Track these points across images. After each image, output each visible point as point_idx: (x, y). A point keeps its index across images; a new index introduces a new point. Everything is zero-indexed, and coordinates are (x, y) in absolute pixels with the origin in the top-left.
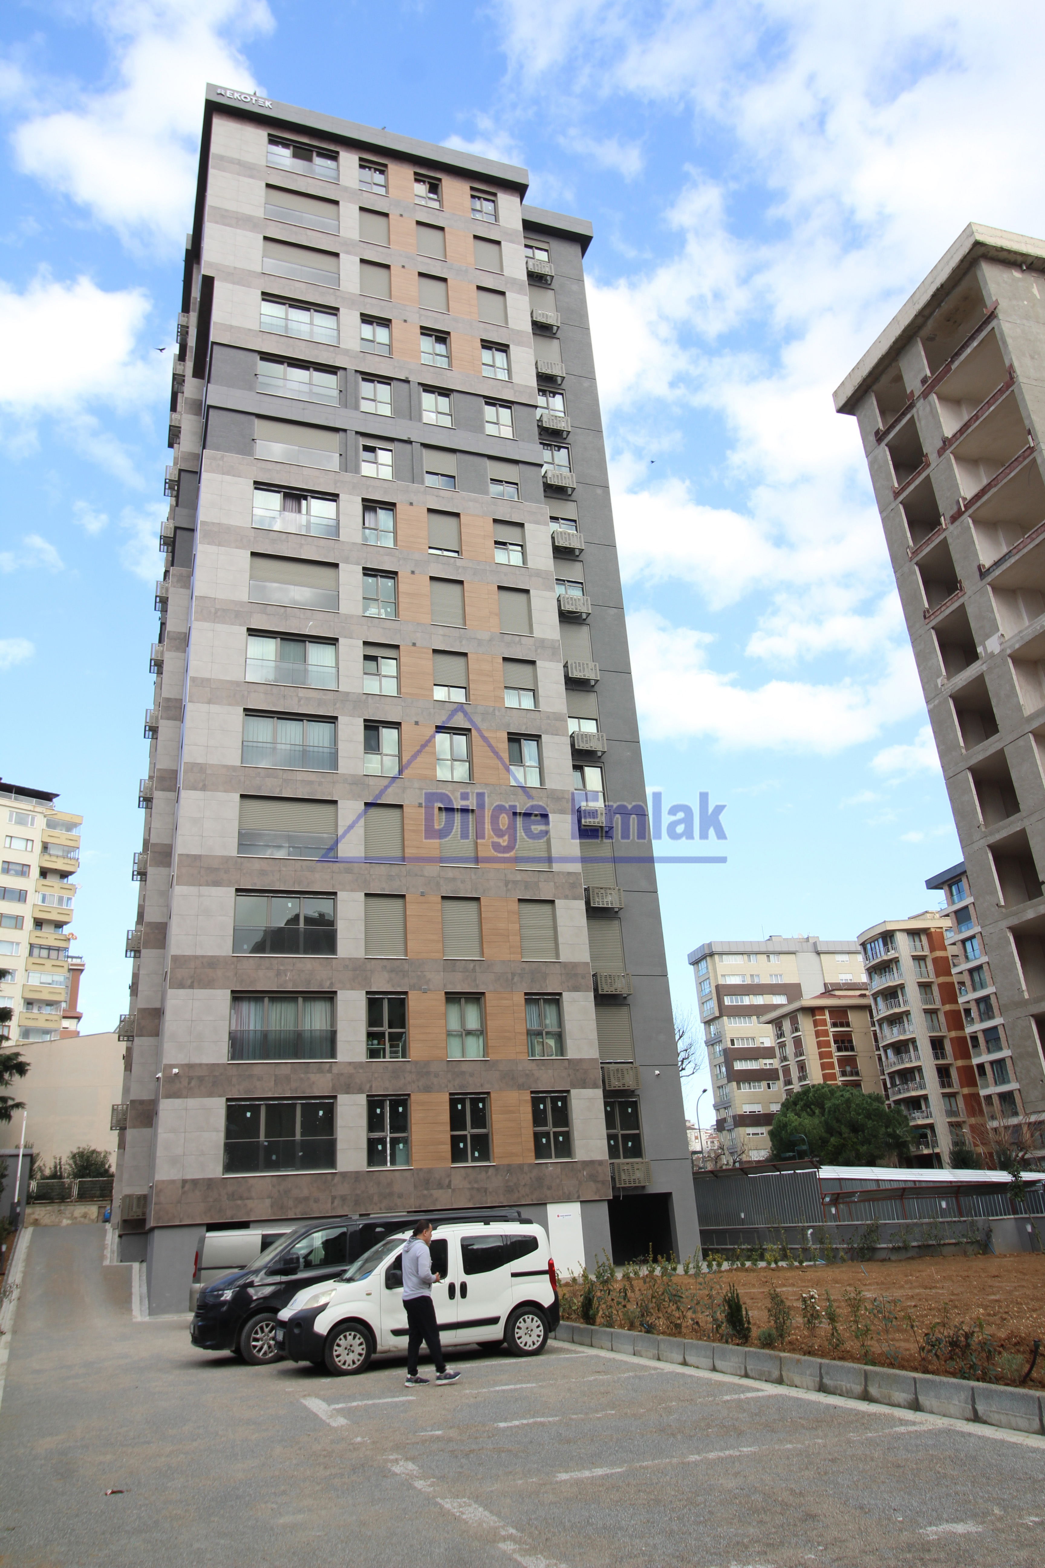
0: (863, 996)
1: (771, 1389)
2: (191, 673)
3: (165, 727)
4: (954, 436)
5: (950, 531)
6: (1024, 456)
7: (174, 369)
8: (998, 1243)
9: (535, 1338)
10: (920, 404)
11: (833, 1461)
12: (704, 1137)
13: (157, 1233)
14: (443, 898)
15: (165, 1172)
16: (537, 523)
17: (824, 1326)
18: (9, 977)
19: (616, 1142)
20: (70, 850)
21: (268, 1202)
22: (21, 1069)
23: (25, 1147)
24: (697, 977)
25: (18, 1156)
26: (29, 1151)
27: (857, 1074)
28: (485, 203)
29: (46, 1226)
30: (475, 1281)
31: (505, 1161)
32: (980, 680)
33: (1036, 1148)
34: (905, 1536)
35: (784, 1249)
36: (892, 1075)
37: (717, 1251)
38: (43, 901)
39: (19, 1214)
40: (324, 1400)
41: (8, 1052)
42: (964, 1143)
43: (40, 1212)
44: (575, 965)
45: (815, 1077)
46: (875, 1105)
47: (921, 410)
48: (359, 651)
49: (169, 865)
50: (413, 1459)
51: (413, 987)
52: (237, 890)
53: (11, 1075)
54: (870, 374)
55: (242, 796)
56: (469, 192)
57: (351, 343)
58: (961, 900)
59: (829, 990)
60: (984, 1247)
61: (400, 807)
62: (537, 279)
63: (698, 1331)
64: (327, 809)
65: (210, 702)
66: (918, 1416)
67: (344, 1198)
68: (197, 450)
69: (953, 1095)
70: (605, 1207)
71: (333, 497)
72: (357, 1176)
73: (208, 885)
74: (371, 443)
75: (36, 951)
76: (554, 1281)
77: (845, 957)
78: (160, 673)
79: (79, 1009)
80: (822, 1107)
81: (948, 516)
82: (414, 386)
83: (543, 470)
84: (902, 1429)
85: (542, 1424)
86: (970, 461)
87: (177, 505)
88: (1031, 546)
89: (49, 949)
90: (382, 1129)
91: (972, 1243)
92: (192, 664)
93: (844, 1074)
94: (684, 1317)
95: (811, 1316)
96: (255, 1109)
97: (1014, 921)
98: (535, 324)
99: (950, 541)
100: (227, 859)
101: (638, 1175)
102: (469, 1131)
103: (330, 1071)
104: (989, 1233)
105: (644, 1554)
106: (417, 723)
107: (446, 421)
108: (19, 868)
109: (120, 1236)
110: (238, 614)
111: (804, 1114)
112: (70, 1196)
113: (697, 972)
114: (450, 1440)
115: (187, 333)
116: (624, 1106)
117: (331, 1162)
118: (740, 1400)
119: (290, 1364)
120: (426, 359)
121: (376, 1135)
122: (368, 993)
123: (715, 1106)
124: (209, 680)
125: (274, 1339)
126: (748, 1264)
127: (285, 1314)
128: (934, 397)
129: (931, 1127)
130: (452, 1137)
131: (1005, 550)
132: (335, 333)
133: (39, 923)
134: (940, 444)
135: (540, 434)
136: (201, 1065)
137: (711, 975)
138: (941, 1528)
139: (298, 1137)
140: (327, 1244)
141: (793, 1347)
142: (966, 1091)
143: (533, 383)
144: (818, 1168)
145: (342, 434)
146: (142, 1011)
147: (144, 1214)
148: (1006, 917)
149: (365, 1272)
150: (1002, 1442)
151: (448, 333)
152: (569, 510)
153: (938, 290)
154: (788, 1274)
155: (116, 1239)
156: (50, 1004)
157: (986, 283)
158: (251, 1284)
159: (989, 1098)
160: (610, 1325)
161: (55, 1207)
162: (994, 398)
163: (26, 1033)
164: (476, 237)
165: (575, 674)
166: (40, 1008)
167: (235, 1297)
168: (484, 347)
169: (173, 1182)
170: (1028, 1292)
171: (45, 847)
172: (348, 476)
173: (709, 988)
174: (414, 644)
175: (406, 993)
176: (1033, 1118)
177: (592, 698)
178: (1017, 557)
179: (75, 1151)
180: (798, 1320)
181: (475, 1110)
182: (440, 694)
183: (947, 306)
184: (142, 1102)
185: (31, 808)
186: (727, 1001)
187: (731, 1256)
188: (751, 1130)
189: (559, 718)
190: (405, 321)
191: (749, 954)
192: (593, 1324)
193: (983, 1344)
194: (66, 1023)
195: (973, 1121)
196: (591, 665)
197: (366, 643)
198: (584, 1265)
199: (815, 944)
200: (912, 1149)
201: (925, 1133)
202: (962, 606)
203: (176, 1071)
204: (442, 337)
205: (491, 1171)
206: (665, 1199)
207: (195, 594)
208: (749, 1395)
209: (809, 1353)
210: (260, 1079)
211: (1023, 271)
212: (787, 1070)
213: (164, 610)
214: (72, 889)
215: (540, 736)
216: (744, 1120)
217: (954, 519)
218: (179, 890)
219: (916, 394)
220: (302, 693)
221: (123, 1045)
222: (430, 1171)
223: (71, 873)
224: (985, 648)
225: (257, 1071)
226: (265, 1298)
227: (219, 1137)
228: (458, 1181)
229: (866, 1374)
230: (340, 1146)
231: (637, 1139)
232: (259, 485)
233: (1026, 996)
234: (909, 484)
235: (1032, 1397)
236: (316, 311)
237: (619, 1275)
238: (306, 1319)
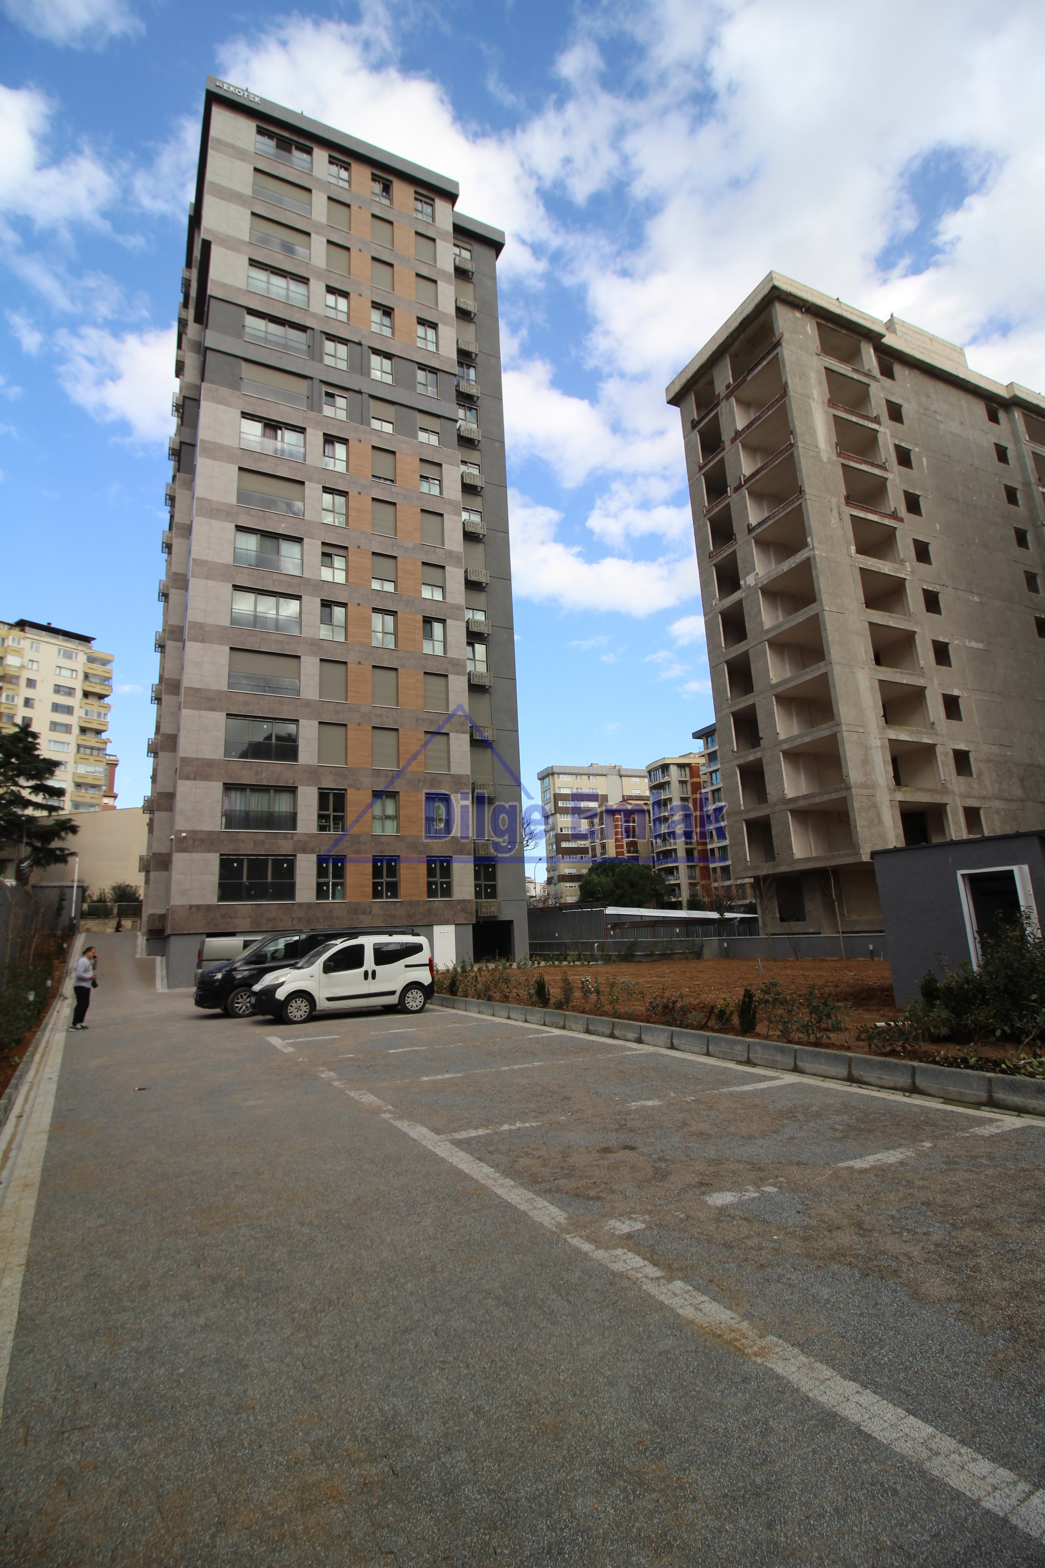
0: (646, 804)
1: (557, 1032)
2: (193, 555)
3: (174, 594)
4: (743, 430)
5: (732, 498)
6: (786, 450)
7: (180, 314)
8: (706, 952)
9: (418, 1003)
10: (723, 404)
11: (586, 1069)
12: (538, 888)
13: (172, 938)
14: (373, 727)
15: (177, 900)
16: (451, 464)
17: (593, 997)
18: (62, 767)
19: (480, 889)
20: (106, 679)
21: (249, 920)
22: (74, 830)
23: (79, 881)
24: (542, 788)
25: (73, 887)
26: (81, 884)
27: (637, 852)
28: (425, 206)
29: (95, 932)
30: (381, 969)
31: (408, 899)
32: (739, 604)
33: (739, 899)
34: (619, 1107)
35: (579, 955)
36: (658, 853)
37: (539, 955)
38: (86, 714)
39: (75, 925)
40: (280, 1038)
41: (63, 818)
42: (696, 895)
43: (90, 924)
44: (460, 776)
45: (611, 852)
46: (646, 871)
47: (723, 408)
48: (319, 549)
49: (177, 693)
50: (333, 1070)
51: (351, 786)
52: (228, 715)
53: (66, 833)
54: (693, 377)
55: (231, 649)
56: (413, 195)
57: (316, 308)
58: (713, 746)
59: (626, 799)
60: (698, 955)
61: (345, 663)
62: (461, 273)
63: (519, 1000)
64: (295, 661)
65: (207, 578)
66: (640, 1046)
67: (300, 919)
68: (197, 381)
69: (694, 867)
70: (470, 928)
71: (302, 430)
72: (309, 905)
73: (206, 710)
74: (331, 390)
75: (82, 750)
76: (431, 970)
77: (637, 780)
78: (170, 553)
79: (115, 791)
80: (613, 871)
81: (732, 487)
82: (365, 349)
83: (458, 425)
84: (629, 1053)
85: (416, 1051)
86: (752, 450)
87: (182, 424)
88: (783, 514)
89: (92, 748)
90: (327, 877)
91: (691, 953)
92: (194, 548)
93: (629, 852)
94: (511, 992)
95: (586, 992)
96: (240, 862)
97: (741, 761)
98: (458, 309)
99: (732, 505)
100: (220, 692)
101: (493, 909)
102: (385, 879)
103: (292, 838)
104: (702, 947)
105: (467, 1118)
106: (359, 605)
107: (388, 379)
108: (67, 690)
109: (147, 940)
110: (228, 514)
111: (602, 876)
112: (111, 914)
113: (542, 784)
114: (358, 1059)
115: (190, 285)
116: (487, 867)
117: (292, 896)
118: (538, 1038)
119: (260, 1018)
120: (375, 328)
121: (322, 880)
122: (319, 789)
123: (547, 869)
124: (206, 561)
125: (249, 1002)
126: (556, 963)
127: (257, 988)
128: (733, 400)
129: (678, 885)
130: (374, 883)
131: (766, 515)
132: (306, 299)
133: (83, 730)
134: (733, 435)
135: (457, 397)
136: (202, 831)
137: (552, 787)
138: (639, 1103)
139: (269, 880)
140: (287, 946)
141: (574, 1009)
142: (701, 864)
143: (454, 356)
144: (606, 907)
145: (309, 381)
146: (161, 794)
147: (163, 926)
148: (737, 758)
149: (310, 963)
150: (684, 1059)
151: (393, 309)
152: (475, 456)
153: (744, 319)
154: (580, 969)
155: (145, 942)
156: (93, 786)
157: (777, 319)
158: (235, 969)
159: (715, 869)
160: (466, 996)
161: (102, 921)
162: (772, 405)
163: (76, 805)
164: (417, 233)
165: (472, 578)
166: (86, 789)
167: (224, 977)
168: (419, 323)
169: (183, 906)
170: (717, 980)
171: (86, 676)
172: (313, 415)
173: (549, 795)
174: (359, 547)
175: (345, 790)
176: (739, 882)
177: (482, 596)
178: (773, 521)
179: (115, 885)
180: (577, 994)
181: (389, 867)
182: (376, 585)
183: (750, 331)
184: (161, 854)
185: (74, 647)
186: (560, 804)
187: (546, 958)
188: (568, 884)
189: (458, 608)
190: (360, 295)
191: (576, 774)
192: (456, 995)
193: (682, 1008)
194: (106, 800)
195: (704, 882)
196: (484, 572)
197: (323, 544)
198: (455, 962)
199: (619, 770)
200: (666, 898)
201: (674, 889)
202: (734, 552)
203: (184, 834)
204: (388, 312)
205: (398, 905)
206: (509, 924)
207: (196, 495)
208: (544, 1035)
209: (583, 1012)
210: (243, 842)
211: (802, 313)
212: (594, 848)
213: (173, 506)
214: (108, 707)
215: (445, 620)
216: (564, 878)
217: (736, 489)
218: (185, 712)
219: (722, 396)
220: (275, 577)
221: (147, 817)
222: (358, 904)
223: (107, 696)
224: (745, 582)
225: (241, 836)
226: (243, 978)
227: (215, 879)
228: (376, 910)
229: (613, 1023)
230: (298, 886)
231: (494, 888)
232: (245, 415)
233: (742, 808)
234: (710, 461)
235: (704, 1036)
236: (291, 279)
237: (476, 969)
238: (271, 990)
